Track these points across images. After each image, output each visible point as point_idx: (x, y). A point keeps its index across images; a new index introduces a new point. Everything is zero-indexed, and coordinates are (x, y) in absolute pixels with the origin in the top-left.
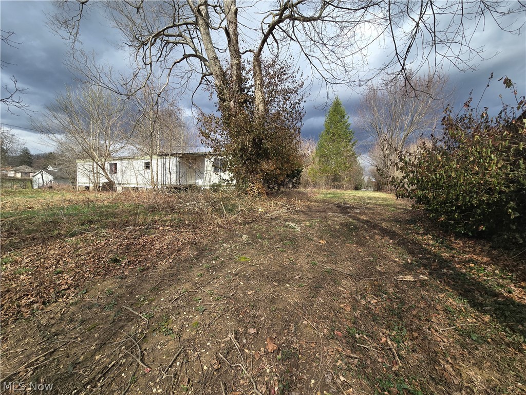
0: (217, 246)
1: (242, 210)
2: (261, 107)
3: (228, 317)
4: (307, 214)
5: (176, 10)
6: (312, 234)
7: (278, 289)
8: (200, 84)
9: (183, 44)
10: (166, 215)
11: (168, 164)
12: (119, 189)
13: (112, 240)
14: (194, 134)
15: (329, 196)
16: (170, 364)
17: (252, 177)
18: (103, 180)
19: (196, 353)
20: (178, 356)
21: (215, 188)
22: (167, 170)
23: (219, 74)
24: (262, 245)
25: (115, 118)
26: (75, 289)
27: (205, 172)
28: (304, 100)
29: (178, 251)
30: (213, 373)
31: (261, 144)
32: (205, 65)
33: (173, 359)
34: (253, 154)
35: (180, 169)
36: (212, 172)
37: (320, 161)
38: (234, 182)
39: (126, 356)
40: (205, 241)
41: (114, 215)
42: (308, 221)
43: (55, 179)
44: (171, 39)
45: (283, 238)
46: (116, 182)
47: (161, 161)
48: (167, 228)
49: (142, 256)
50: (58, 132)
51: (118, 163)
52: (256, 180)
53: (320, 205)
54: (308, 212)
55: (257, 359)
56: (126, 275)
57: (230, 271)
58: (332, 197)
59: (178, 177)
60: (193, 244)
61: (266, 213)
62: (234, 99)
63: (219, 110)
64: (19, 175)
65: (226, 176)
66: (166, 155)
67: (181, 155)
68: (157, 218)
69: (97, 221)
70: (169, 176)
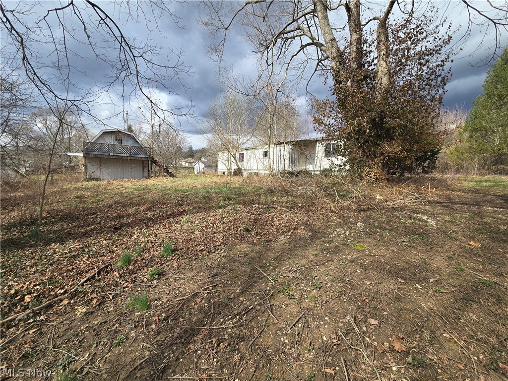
0: (330, 230)
1: (356, 197)
2: (385, 81)
3: (345, 300)
4: (447, 207)
5: (296, 5)
6: (457, 232)
7: (405, 287)
8: (316, 70)
9: (300, 36)
10: (281, 197)
11: (282, 152)
12: (245, 174)
13: (244, 214)
14: (306, 122)
15: (484, 184)
16: (294, 323)
17: (368, 162)
18: (234, 167)
19: (315, 323)
20: (300, 319)
21: (326, 173)
22: (282, 157)
23: (335, 55)
24: (381, 236)
25: (243, 117)
26: (224, 246)
27: (316, 158)
28: (450, 59)
29: (294, 230)
30: (333, 346)
31: (382, 123)
32: (321, 50)
33: (296, 320)
34: (372, 136)
35: (292, 155)
36: (323, 158)
37: (471, 136)
38: (348, 167)
39: (260, 304)
40: (318, 224)
41: (244, 195)
42: (449, 214)
43: (206, 166)
44: (290, 35)
45: (410, 232)
46: (243, 168)
47: (277, 149)
48: (284, 208)
49: (265, 229)
50: (209, 132)
51: (245, 152)
52: (374, 164)
53: (468, 196)
54: (448, 204)
55: (380, 352)
56: (255, 243)
57: (345, 257)
58: (491, 187)
59: (290, 163)
60: (307, 225)
61: (386, 202)
62: (351, 79)
63: (334, 94)
64: (187, 165)
65: (338, 160)
66: (281, 144)
67: (294, 143)
68: (275, 199)
69: (233, 198)
70: (283, 162)
